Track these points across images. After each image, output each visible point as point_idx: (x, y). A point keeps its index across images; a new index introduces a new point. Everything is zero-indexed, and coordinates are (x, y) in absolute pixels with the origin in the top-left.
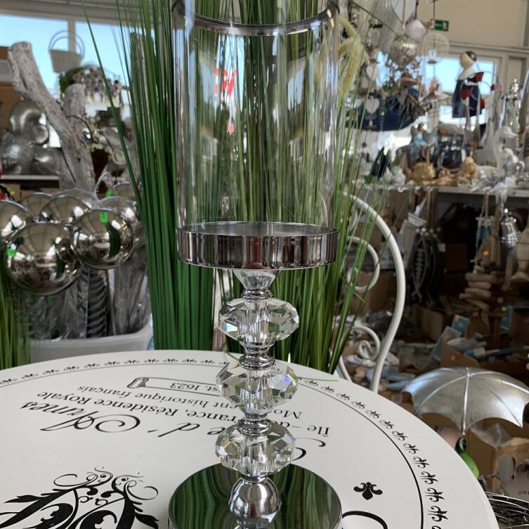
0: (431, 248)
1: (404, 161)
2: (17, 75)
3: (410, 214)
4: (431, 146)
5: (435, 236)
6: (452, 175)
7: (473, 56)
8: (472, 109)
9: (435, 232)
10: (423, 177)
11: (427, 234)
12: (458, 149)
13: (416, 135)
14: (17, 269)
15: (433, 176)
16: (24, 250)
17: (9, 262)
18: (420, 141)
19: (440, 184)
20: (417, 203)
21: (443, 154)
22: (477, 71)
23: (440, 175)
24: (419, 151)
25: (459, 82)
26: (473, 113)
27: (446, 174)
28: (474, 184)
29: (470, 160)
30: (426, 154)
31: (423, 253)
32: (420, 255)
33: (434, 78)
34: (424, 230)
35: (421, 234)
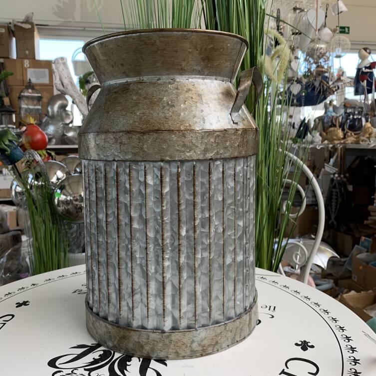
0: (342, 188)
1: (320, 127)
2: (58, 78)
3: (326, 164)
4: (340, 116)
5: (345, 180)
6: (356, 136)
7: (368, 51)
8: (369, 88)
9: (345, 177)
10: (335, 138)
11: (339, 179)
12: (360, 117)
13: (328, 108)
14: (61, 206)
15: (342, 137)
16: (66, 193)
17: (56, 201)
18: (331, 112)
19: (347, 142)
20: (331, 156)
21: (348, 121)
22: (372, 61)
23: (346, 136)
24: (330, 120)
25: (359, 70)
26: (370, 91)
27: (351, 135)
28: (372, 142)
29: (369, 125)
30: (336, 122)
31: (337, 192)
32: (334, 193)
33: (340, 67)
34: (336, 175)
35: (335, 178)
